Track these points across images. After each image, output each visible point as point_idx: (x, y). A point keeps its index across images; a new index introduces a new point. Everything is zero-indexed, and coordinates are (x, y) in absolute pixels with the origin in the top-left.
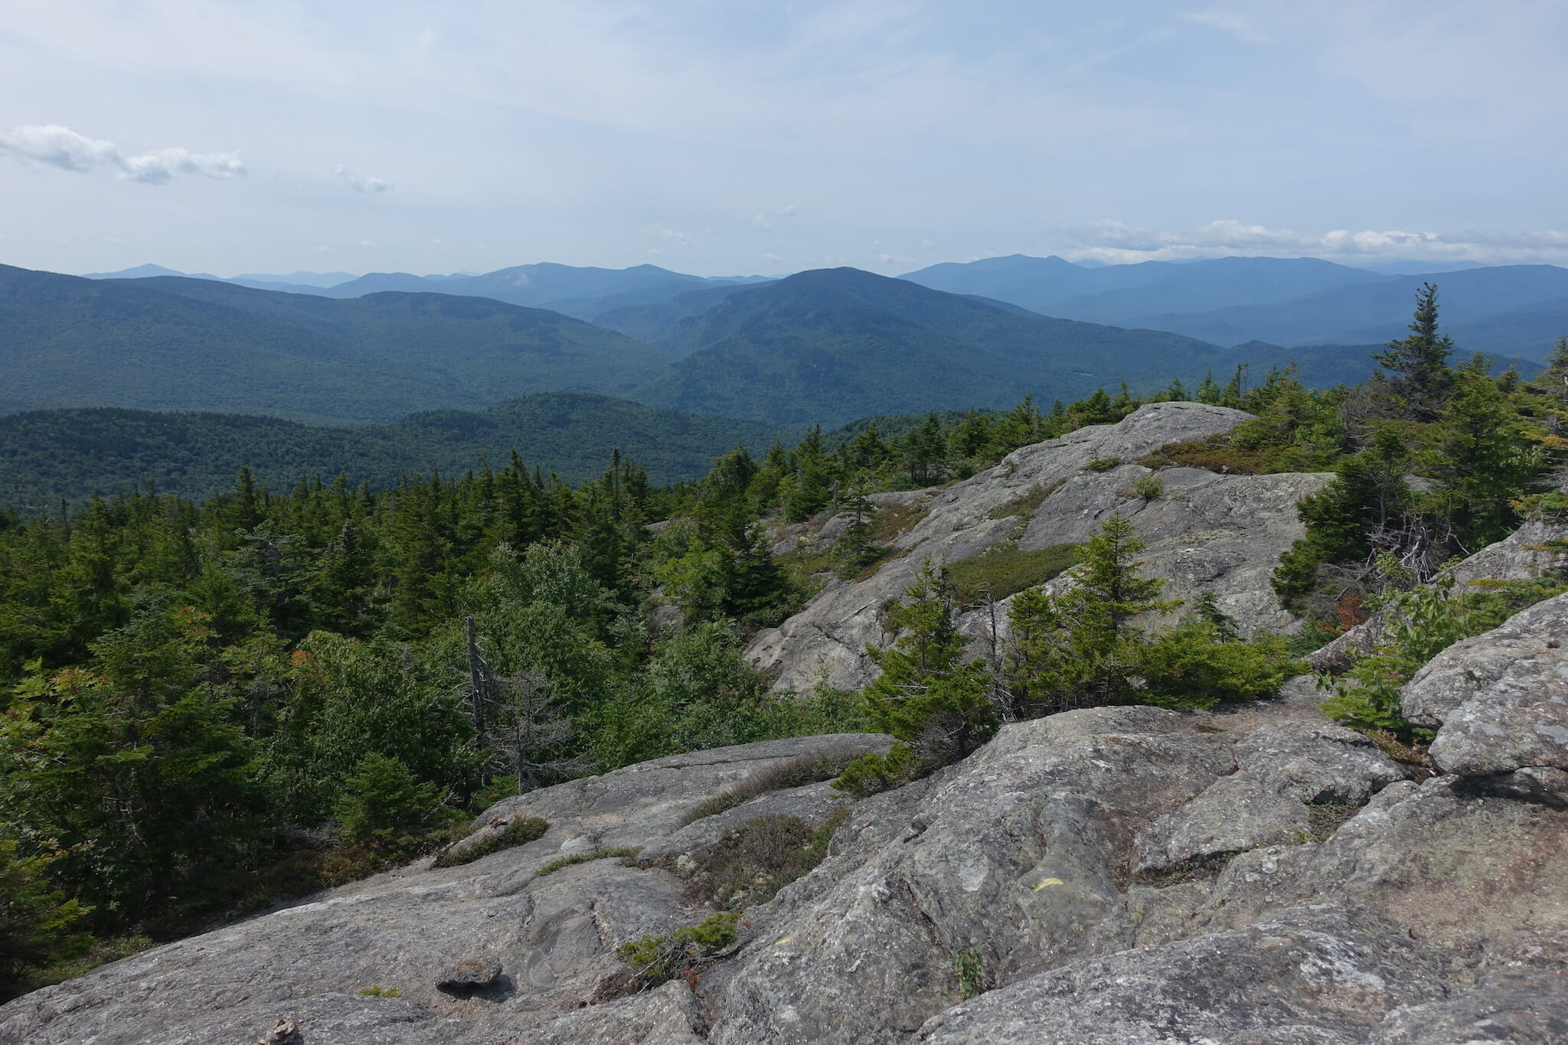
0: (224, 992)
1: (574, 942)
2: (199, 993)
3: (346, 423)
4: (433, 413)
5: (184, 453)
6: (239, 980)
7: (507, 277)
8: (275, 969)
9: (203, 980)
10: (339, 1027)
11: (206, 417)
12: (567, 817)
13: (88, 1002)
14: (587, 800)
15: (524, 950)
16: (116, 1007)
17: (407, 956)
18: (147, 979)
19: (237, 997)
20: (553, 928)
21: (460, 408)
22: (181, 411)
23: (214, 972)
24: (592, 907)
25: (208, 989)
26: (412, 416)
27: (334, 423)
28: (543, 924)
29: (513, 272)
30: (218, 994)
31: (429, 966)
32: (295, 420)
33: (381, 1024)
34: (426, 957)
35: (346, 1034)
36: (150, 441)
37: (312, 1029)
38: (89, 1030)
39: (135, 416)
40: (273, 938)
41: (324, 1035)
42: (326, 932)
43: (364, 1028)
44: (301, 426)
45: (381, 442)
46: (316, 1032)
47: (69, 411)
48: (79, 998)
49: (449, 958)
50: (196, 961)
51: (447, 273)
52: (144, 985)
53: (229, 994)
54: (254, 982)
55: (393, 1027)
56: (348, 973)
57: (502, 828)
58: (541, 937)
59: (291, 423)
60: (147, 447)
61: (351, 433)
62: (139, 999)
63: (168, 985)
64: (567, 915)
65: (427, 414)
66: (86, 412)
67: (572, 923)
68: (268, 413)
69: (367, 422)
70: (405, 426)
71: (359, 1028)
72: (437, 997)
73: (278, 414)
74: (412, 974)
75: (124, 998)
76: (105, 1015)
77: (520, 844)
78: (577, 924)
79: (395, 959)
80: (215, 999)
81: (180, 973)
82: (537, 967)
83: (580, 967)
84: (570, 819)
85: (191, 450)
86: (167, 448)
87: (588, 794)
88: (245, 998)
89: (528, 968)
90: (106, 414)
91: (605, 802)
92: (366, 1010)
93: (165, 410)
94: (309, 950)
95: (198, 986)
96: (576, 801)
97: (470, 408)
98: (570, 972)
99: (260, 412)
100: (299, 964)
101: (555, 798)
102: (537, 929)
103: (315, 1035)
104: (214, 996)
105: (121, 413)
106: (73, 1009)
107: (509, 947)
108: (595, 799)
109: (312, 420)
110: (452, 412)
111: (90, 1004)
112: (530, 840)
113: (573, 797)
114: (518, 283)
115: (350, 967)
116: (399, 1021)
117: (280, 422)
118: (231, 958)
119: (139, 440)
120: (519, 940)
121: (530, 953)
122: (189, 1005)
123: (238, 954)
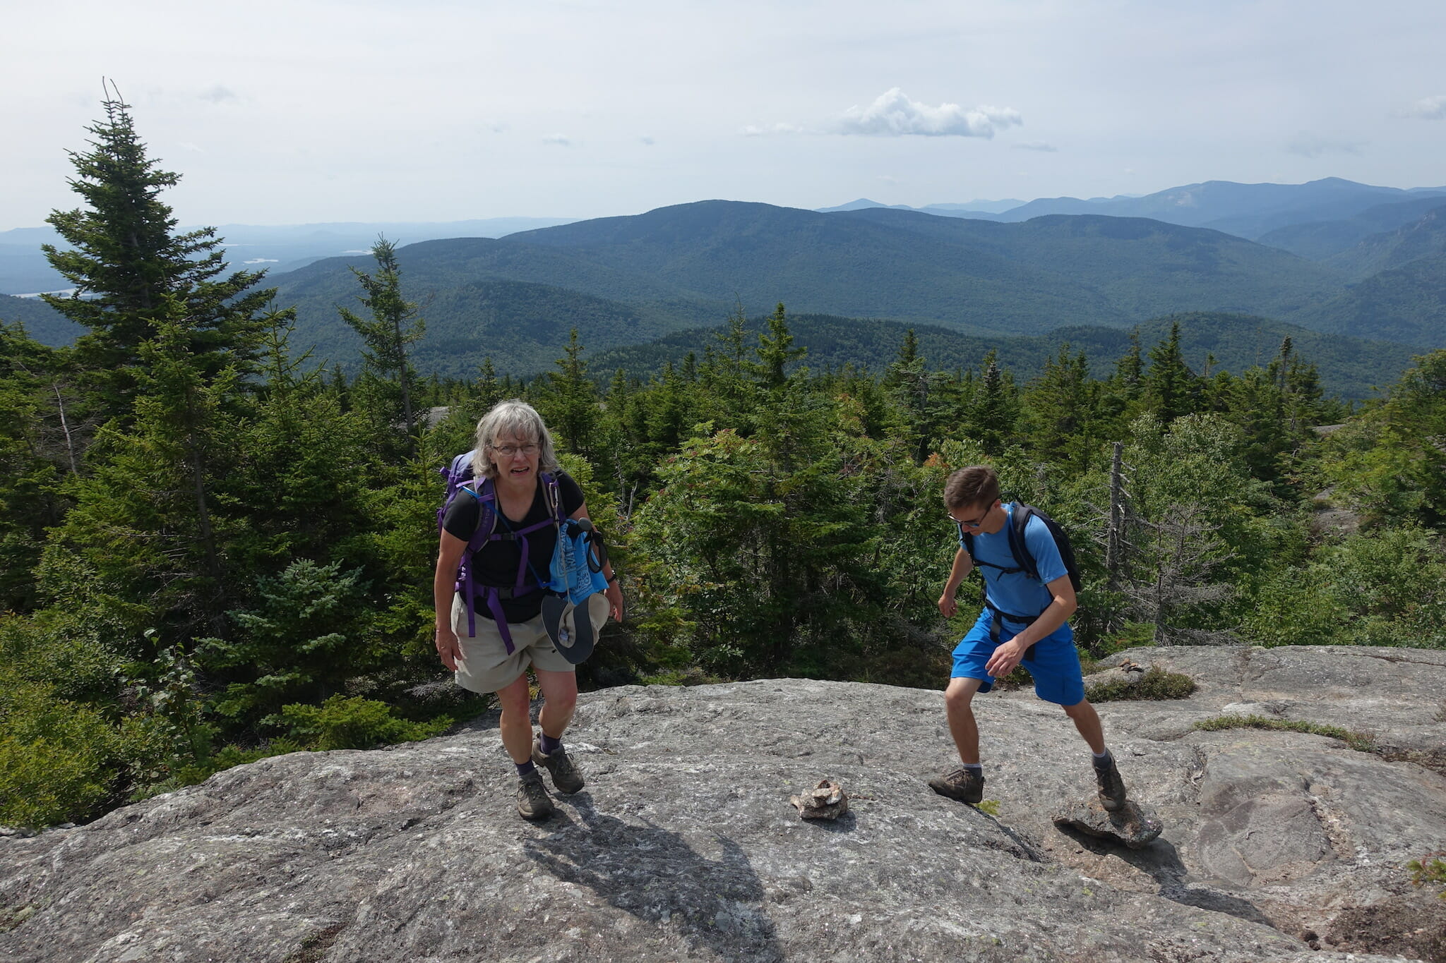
0: (786, 739)
1: (1281, 829)
2: (761, 732)
3: (999, 334)
4: (1079, 328)
5: (869, 353)
6: (804, 731)
7: (1170, 197)
8: (848, 733)
9: (770, 719)
10: (905, 823)
11: (889, 324)
12: (1222, 683)
13: (659, 708)
14: (1251, 671)
15: (1192, 815)
16: (679, 720)
17: (1014, 768)
18: (716, 702)
19: (799, 750)
20: (1243, 799)
21: (1106, 325)
22: (871, 319)
23: (783, 715)
24: (1307, 786)
25: (770, 730)
26: (1059, 331)
27: (989, 333)
28: (1225, 788)
29: (1178, 192)
30: (779, 739)
31: (1045, 792)
32: (958, 330)
33: (970, 842)
34: (1040, 778)
35: (915, 838)
36: (846, 343)
37: (866, 811)
38: (647, 734)
39: (838, 321)
40: (854, 701)
41: (881, 826)
42: (915, 712)
43: (944, 839)
44: (962, 336)
45: (1028, 353)
46: (871, 818)
47: (794, 316)
48: (652, 701)
49: (1073, 789)
50: (770, 700)
51: (1110, 195)
52: (711, 706)
53: (791, 743)
54: (822, 740)
55: (988, 853)
56: (933, 764)
57: (1136, 675)
58: (1222, 805)
59: (954, 332)
60: (843, 347)
61: (1003, 343)
62: (702, 720)
63: (735, 714)
64: (1263, 786)
65: (1074, 329)
66: (805, 317)
67: (1275, 801)
68: (937, 323)
69: (1018, 335)
70: (1051, 339)
71: (935, 835)
72: (1052, 839)
73: (944, 324)
74: (1020, 793)
75: (691, 715)
76: (666, 724)
77: (1159, 698)
78: (1283, 805)
79: (998, 768)
80: (775, 743)
81: (750, 707)
82: (1217, 846)
83: (1296, 873)
84: (1226, 686)
85: (874, 351)
86: (857, 348)
87: (1251, 664)
88: (808, 754)
89: (1202, 843)
90: (819, 319)
91: (1278, 679)
92: (950, 814)
93: (859, 318)
94: (892, 724)
95: (762, 724)
96: (1236, 668)
97: (1115, 325)
98: (1276, 872)
99: (929, 322)
100: (877, 735)
101: (1204, 660)
102: (1213, 792)
103: (870, 822)
104: (775, 739)
105: (829, 319)
106: (643, 711)
107: (1166, 803)
108: (1263, 672)
109: (971, 331)
110: (1098, 328)
111: (659, 710)
112: (1170, 697)
113: (1231, 663)
114: (1181, 202)
115: (937, 759)
116: (999, 847)
117: (945, 331)
118: (805, 707)
119: (839, 341)
120: (1183, 799)
121: (1203, 823)
122: (746, 741)
123: (814, 706)
